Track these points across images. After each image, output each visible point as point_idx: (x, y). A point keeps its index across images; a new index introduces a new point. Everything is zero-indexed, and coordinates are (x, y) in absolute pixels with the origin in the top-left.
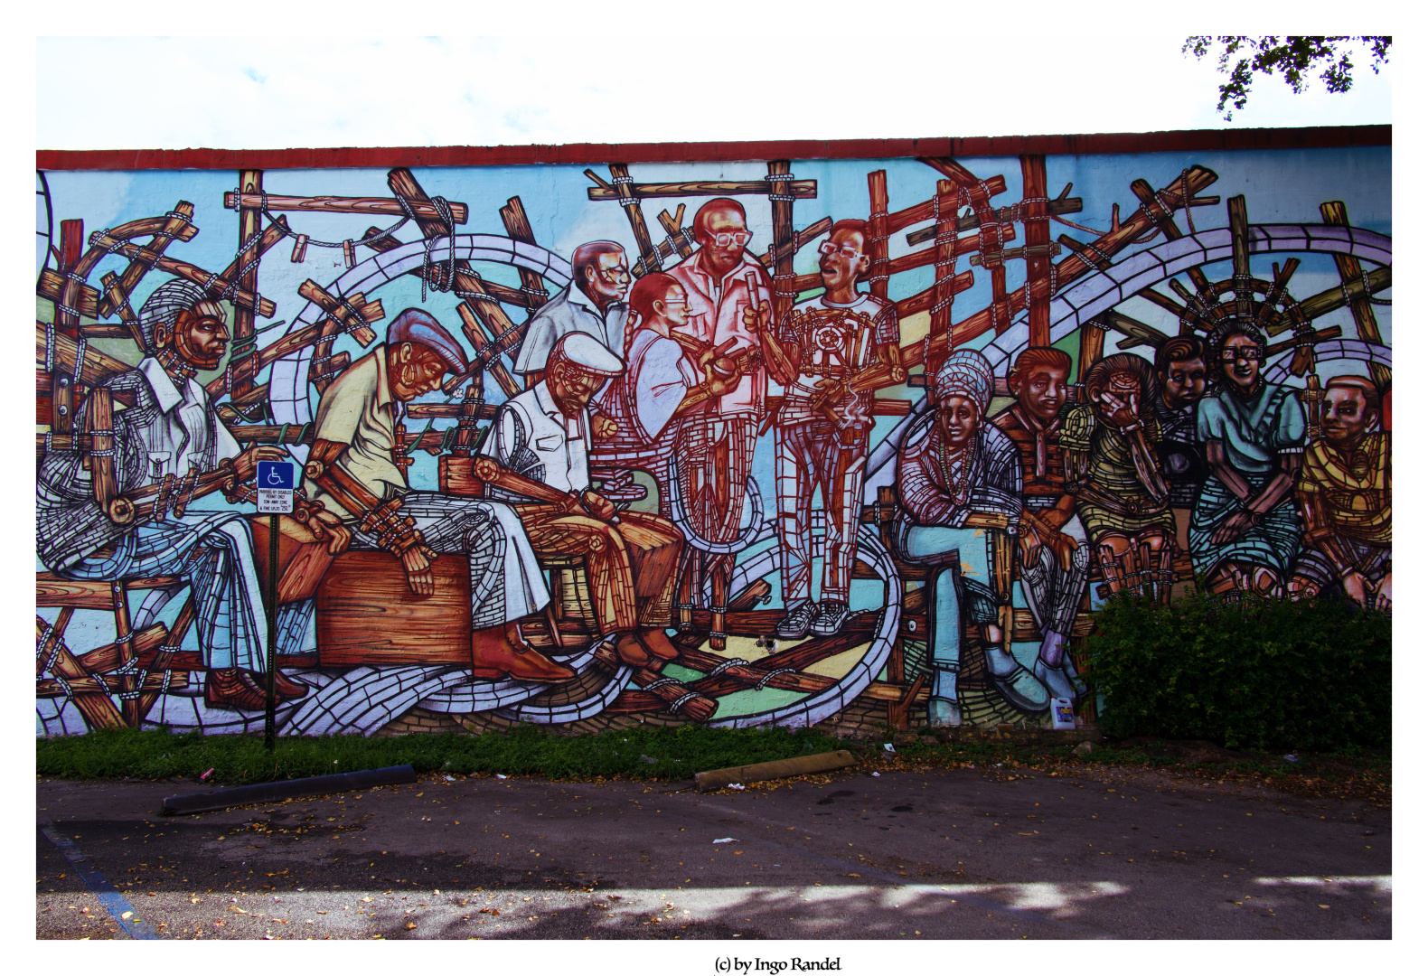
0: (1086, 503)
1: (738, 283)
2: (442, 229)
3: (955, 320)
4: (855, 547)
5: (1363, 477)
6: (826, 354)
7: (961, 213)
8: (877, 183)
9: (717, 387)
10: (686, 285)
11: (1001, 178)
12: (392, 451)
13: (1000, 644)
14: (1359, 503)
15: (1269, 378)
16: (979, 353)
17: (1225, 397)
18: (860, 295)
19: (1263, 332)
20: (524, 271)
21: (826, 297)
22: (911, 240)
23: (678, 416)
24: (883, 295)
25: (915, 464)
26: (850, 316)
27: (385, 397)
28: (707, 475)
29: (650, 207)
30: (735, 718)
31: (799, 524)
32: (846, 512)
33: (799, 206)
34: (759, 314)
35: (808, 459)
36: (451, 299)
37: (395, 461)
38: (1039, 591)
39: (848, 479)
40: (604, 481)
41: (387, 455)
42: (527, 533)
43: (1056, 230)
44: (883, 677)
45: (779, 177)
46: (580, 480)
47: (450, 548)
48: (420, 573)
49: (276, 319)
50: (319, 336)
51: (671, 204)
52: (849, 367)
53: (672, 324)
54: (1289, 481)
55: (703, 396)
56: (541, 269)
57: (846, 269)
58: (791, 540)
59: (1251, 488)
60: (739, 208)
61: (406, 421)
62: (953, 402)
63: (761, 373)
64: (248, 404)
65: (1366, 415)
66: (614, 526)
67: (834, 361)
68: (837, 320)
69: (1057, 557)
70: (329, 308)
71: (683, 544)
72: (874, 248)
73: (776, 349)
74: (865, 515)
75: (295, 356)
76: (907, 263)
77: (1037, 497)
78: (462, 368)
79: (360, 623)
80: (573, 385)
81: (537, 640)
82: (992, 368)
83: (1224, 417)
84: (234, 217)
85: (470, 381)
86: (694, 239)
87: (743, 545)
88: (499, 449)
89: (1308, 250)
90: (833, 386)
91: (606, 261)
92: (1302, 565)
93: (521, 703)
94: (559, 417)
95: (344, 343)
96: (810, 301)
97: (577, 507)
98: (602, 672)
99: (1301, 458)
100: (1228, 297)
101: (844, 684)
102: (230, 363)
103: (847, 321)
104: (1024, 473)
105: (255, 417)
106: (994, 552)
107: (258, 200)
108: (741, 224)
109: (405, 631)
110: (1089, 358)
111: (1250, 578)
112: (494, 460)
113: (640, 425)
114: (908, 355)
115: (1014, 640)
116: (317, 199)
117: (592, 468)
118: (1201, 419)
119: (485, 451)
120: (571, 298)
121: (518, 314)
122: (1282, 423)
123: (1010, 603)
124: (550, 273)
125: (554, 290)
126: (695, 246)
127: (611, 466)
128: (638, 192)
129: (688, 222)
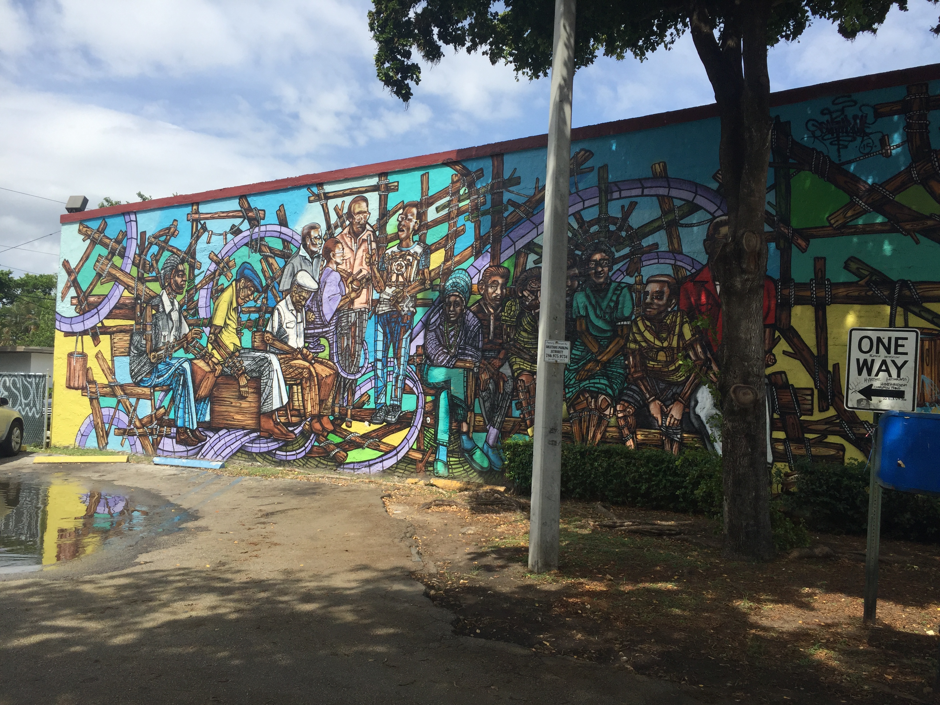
0: (513, 354)
1: (364, 241)
2: (256, 223)
3: (456, 252)
4: (406, 377)
5: (665, 339)
6: (398, 275)
7: (462, 192)
8: (425, 181)
9: (353, 295)
10: (343, 244)
11: (482, 169)
12: (236, 329)
13: (467, 433)
14: (662, 356)
15: (613, 278)
16: (466, 271)
17: (588, 291)
18: (414, 242)
19: (613, 249)
20: (284, 241)
21: (400, 246)
22: (438, 210)
23: (338, 310)
24: (424, 243)
25: (433, 333)
26: (409, 255)
27: (235, 305)
28: (348, 339)
29: (332, 203)
30: (354, 463)
31: (383, 365)
32: (402, 358)
33: (391, 195)
34: (372, 256)
35: (388, 331)
36: (257, 256)
37: (237, 334)
38: (487, 404)
39: (404, 340)
40: (309, 343)
41: (235, 331)
42: (281, 368)
43: (507, 196)
44: (415, 447)
45: (383, 182)
46: (301, 344)
47: (254, 375)
48: (244, 386)
49: (201, 270)
50: (214, 277)
51: (338, 201)
52: (407, 281)
53: (337, 264)
54: (622, 342)
55: (348, 300)
56: (289, 239)
57: (408, 229)
58: (379, 372)
59: (600, 346)
60: (366, 200)
61: (241, 315)
62: (452, 299)
63: (371, 287)
64: (191, 309)
65: (669, 300)
66: (312, 364)
67: (401, 279)
68: (403, 257)
69: (497, 385)
70: (218, 263)
71: (337, 374)
72: (421, 216)
73: (378, 275)
74: (410, 361)
75: (206, 287)
76: (436, 223)
77: (490, 351)
78: (261, 289)
79: (223, 409)
80: (300, 296)
81: (283, 419)
82: (471, 279)
83: (587, 303)
84: (190, 223)
85: (263, 296)
86: (347, 219)
87: (360, 375)
88: (273, 328)
89: (642, 195)
90: (399, 292)
91: (314, 234)
92: (626, 394)
93: (276, 449)
94: (294, 312)
95: (223, 280)
96: (393, 248)
97: (299, 356)
98: (305, 435)
99: (630, 327)
100: (595, 229)
101: (398, 449)
102: (187, 291)
103: (408, 257)
104: (484, 338)
105: (194, 315)
106: (467, 382)
107: (197, 216)
108: (366, 210)
109: (237, 413)
110: (519, 269)
111: (596, 401)
112: (271, 333)
113: (324, 316)
114: (433, 274)
115: (475, 431)
116: (216, 213)
117: (306, 337)
118: (575, 305)
119: (268, 329)
120: (300, 253)
121: (281, 262)
122: (620, 306)
123: (473, 410)
124: (293, 241)
125: (295, 250)
126: (348, 223)
127: (312, 336)
128: (327, 197)
129: (345, 211)
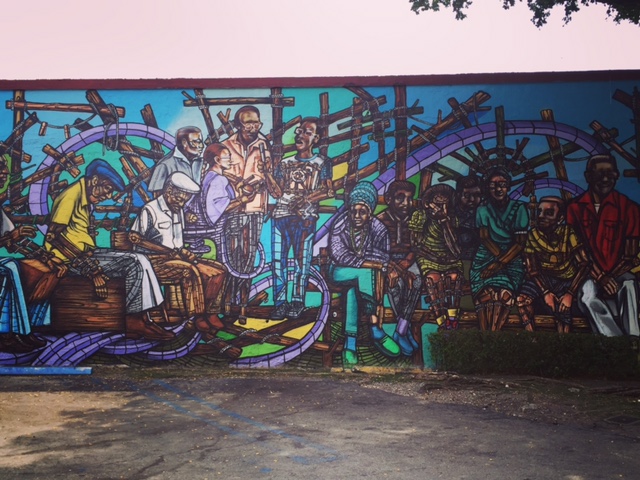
0: (420, 256)
1: (255, 149)
2: (112, 120)
3: (360, 166)
4: (309, 276)
5: (556, 246)
6: (297, 184)
7: (364, 114)
8: (324, 99)
9: (245, 199)
10: (230, 149)
11: (384, 97)
12: (88, 228)
13: (377, 324)
14: (553, 259)
15: (511, 197)
16: (371, 183)
17: (490, 206)
18: (314, 154)
19: (510, 174)
20: (152, 141)
21: (297, 157)
22: (340, 127)
23: (226, 213)
24: (325, 155)
25: (338, 237)
26: (309, 165)
27: (84, 202)
28: (239, 241)
29: (214, 110)
30: (250, 357)
31: (282, 265)
32: (304, 260)
33: (286, 110)
34: (265, 164)
35: (286, 233)
36: (117, 154)
37: (89, 233)
38: (396, 299)
39: (306, 243)
40: (190, 244)
41: (86, 230)
42: (153, 268)
43: (410, 123)
44: (321, 339)
45: (276, 96)
46: (179, 243)
47: (115, 275)
48: (101, 287)
49: (31, 163)
50: (52, 172)
51: (223, 109)
52: (307, 190)
53: (223, 168)
54: (520, 247)
55: (238, 203)
56: (160, 140)
57: (307, 142)
58: (278, 272)
59: (501, 251)
60: (257, 111)
61: (95, 214)
62: (357, 207)
63: (265, 192)
64: (18, 205)
65: (558, 216)
66: (195, 265)
67: (300, 187)
68: (302, 167)
69: (406, 282)
70: (57, 157)
71: (227, 274)
72: (322, 131)
73: (273, 181)
74: (314, 261)
75: (41, 182)
76: (337, 139)
77: (397, 254)
78: (122, 188)
79: (72, 311)
80: (176, 197)
81: (157, 319)
82: (377, 191)
83: (489, 216)
84: (10, 113)
85: (126, 195)
86: (234, 126)
87: (255, 274)
88: (140, 228)
89: (534, 133)
90: (299, 199)
91: (192, 137)
92: (525, 289)
93: (148, 350)
94: (170, 213)
95: (65, 176)
96: (290, 158)
97: (177, 256)
98: (187, 334)
99: (526, 236)
100: (492, 157)
101: (302, 342)
102: (9, 184)
103: (307, 167)
104: (391, 242)
105: (21, 211)
106: (375, 280)
107: (22, 105)
108: (257, 119)
109: (93, 315)
110: (425, 185)
111: (499, 295)
112: (138, 233)
113: (208, 217)
114: (336, 184)
115: (384, 322)
116: (51, 104)
117: (185, 237)
118: (478, 216)
119: (133, 229)
120: (175, 155)
121: (150, 163)
122: (517, 219)
123: (382, 304)
124: (164, 142)
125: (167, 151)
126: (235, 130)
127: (194, 237)
128: (208, 102)
129: (232, 118)
